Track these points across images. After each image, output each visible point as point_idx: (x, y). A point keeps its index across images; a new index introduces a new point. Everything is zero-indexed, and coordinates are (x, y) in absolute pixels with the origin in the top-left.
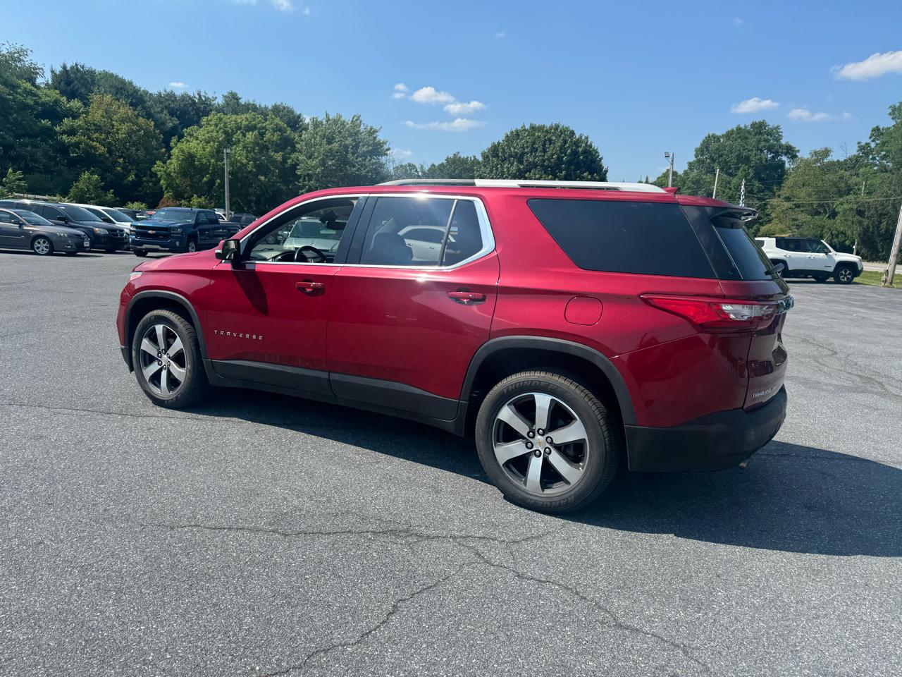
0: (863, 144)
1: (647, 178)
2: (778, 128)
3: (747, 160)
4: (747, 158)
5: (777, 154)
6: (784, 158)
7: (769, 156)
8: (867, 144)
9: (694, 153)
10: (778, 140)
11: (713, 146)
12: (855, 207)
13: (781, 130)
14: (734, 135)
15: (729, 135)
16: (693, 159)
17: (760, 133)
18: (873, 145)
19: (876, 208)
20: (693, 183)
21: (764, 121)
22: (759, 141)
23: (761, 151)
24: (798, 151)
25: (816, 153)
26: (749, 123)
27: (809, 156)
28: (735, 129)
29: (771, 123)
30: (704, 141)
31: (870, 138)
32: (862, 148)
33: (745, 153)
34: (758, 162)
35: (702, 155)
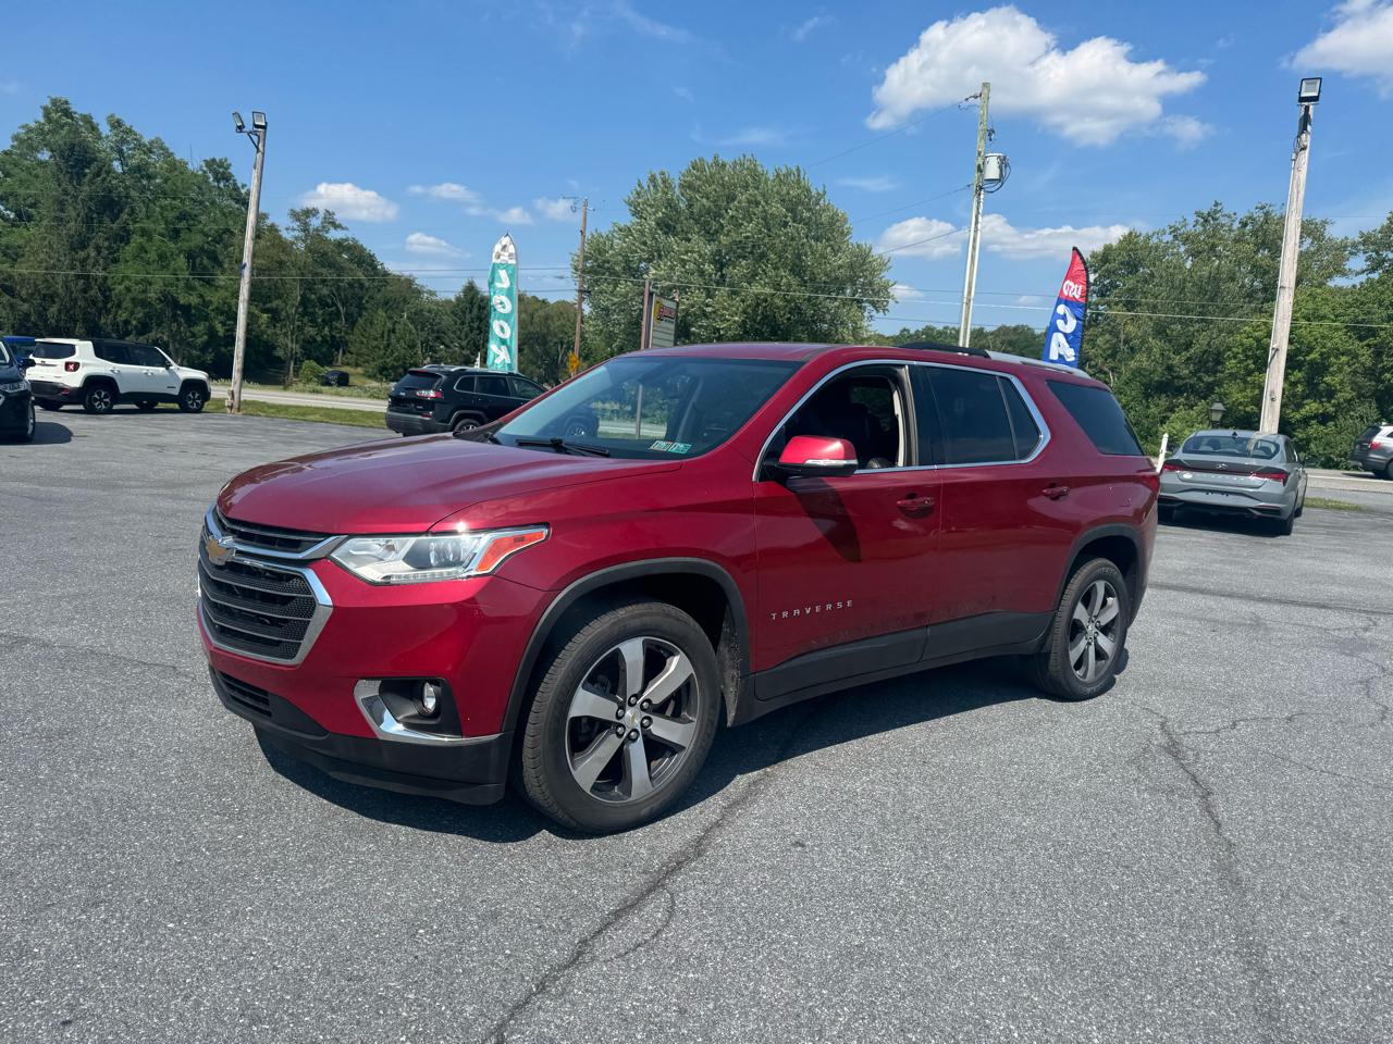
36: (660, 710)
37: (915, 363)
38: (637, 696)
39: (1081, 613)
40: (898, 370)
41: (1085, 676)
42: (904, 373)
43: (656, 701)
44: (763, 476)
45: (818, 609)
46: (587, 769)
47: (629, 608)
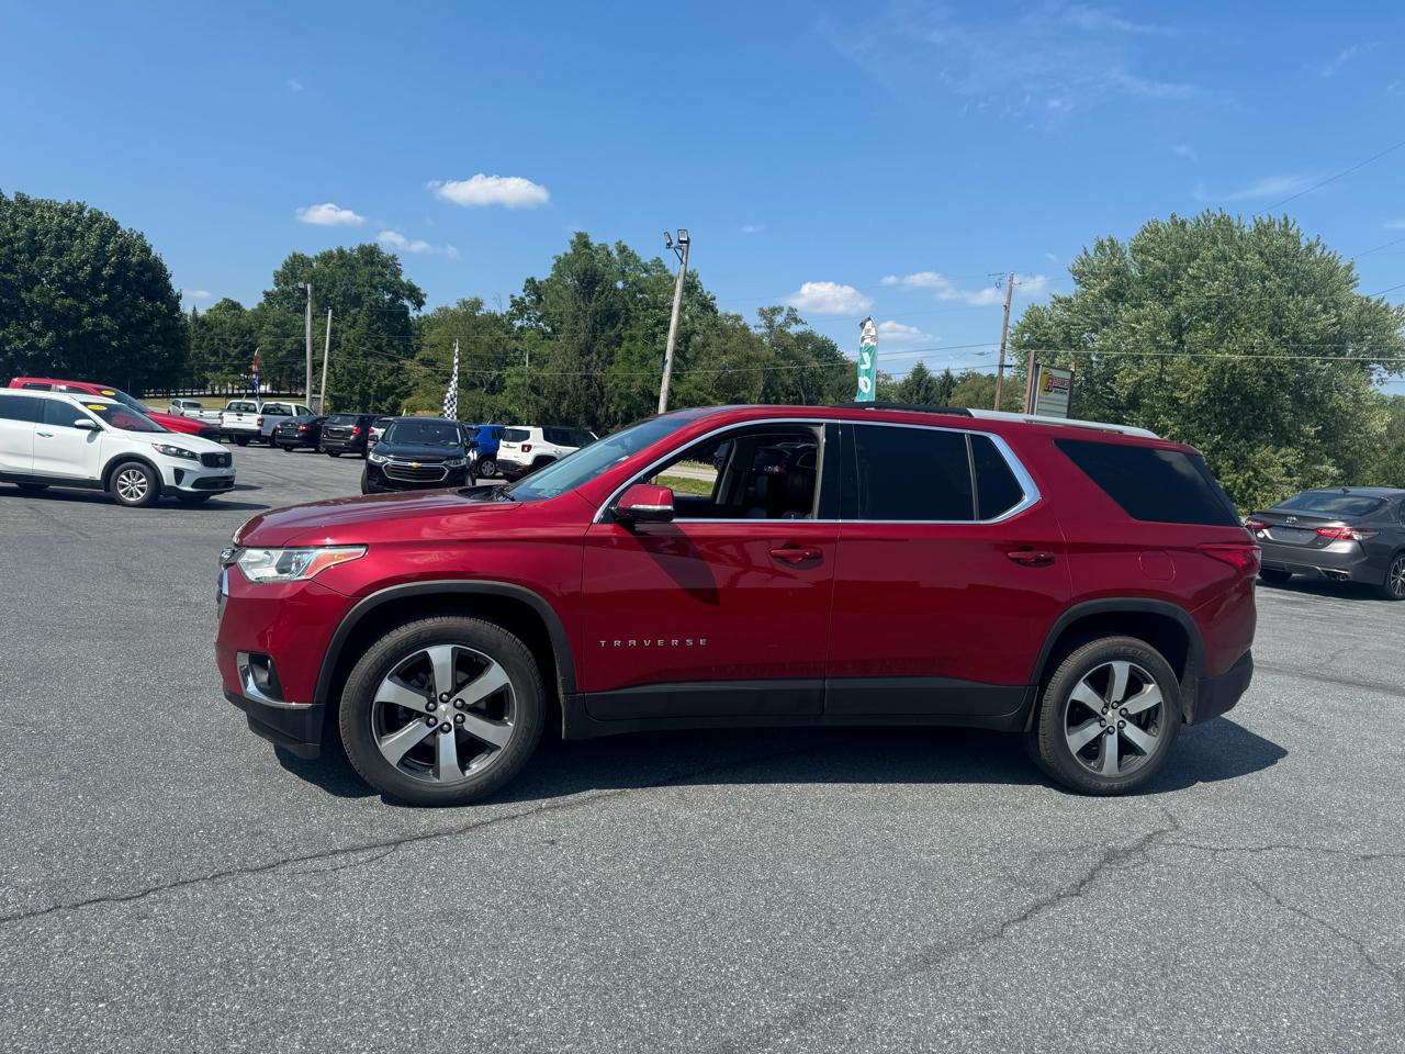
0: (517, 298)
2: (394, 258)
3: (356, 300)
4: (358, 297)
5: (397, 296)
6: (406, 303)
7: (387, 297)
8: (521, 298)
9: (273, 279)
10: (397, 273)
11: (303, 272)
12: (529, 381)
13: (398, 262)
14: (335, 260)
15: (326, 259)
16: (271, 287)
17: (373, 264)
18: (527, 299)
19: (554, 385)
20: (276, 326)
22: (372, 275)
23: (376, 289)
24: (425, 295)
25: (464, 302)
27: (456, 306)
28: (336, 252)
29: (386, 250)
30: (287, 262)
31: (524, 291)
32: (515, 303)
33: (354, 290)
34: (373, 303)
35: (286, 284)
36: (474, 709)
37: (839, 421)
38: (450, 695)
39: (1083, 693)
40: (814, 428)
41: (1100, 767)
42: (821, 432)
43: (470, 701)
44: (609, 516)
45: (660, 642)
46: (395, 745)
47: (438, 619)
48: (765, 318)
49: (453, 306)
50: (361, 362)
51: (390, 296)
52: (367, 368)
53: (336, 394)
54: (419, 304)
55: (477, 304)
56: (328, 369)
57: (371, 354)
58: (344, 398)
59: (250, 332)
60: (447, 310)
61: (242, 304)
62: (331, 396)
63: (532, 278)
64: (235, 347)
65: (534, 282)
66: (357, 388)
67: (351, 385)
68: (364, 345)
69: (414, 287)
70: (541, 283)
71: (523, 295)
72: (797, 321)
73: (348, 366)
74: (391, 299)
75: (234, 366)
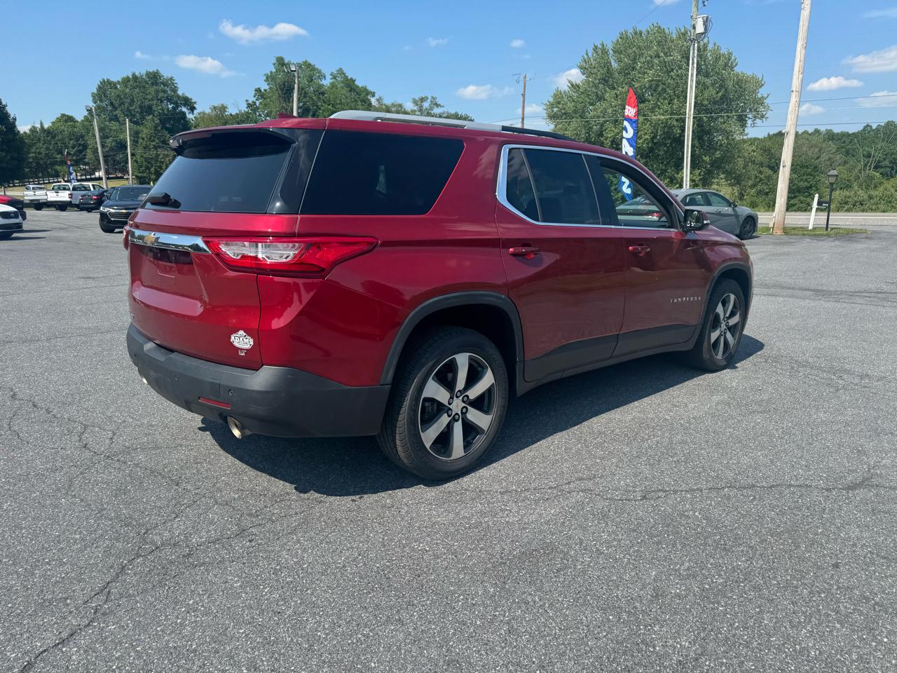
0: (250, 102)
1: (41, 124)
2: (171, 79)
3: (149, 110)
4: (150, 107)
5: (177, 105)
6: (184, 109)
7: (170, 107)
8: (253, 102)
9: (92, 98)
10: (175, 90)
11: (112, 93)
13: (175, 82)
14: (131, 83)
15: (126, 81)
16: (91, 104)
17: (156, 84)
18: (258, 103)
21: (157, 70)
22: (157, 92)
23: (162, 101)
24: (195, 103)
25: (215, 108)
26: (144, 72)
27: (210, 111)
28: (131, 77)
29: (166, 74)
30: (99, 87)
31: (255, 96)
32: (249, 106)
33: (147, 103)
34: (161, 111)
35: (101, 101)
48: (417, 105)
49: (208, 111)
50: (153, 152)
51: (172, 105)
52: (158, 155)
53: (140, 175)
54: (192, 109)
55: (223, 108)
56: (132, 159)
57: (159, 147)
58: (145, 177)
59: (82, 137)
60: (204, 113)
61: (74, 116)
62: (136, 176)
63: (259, 89)
64: (73, 148)
65: (260, 91)
66: (152, 169)
67: (148, 168)
68: (153, 141)
69: (187, 98)
70: (265, 90)
71: (254, 99)
72: (438, 105)
73: (145, 156)
74: (173, 108)
75: (73, 160)
